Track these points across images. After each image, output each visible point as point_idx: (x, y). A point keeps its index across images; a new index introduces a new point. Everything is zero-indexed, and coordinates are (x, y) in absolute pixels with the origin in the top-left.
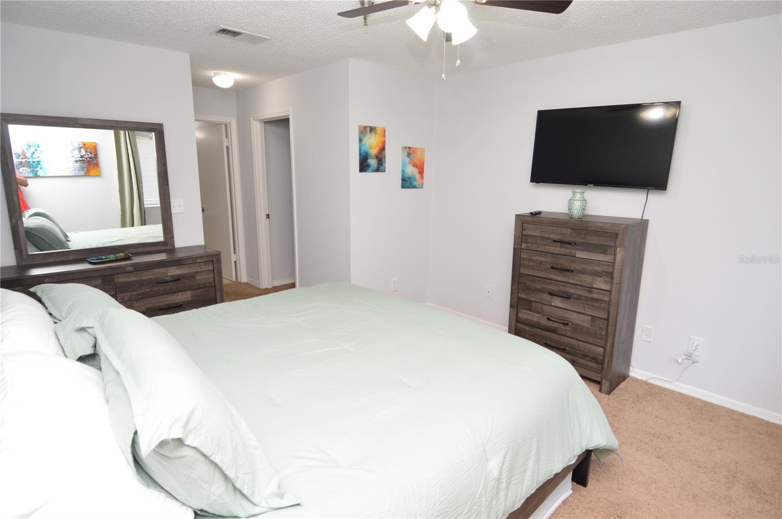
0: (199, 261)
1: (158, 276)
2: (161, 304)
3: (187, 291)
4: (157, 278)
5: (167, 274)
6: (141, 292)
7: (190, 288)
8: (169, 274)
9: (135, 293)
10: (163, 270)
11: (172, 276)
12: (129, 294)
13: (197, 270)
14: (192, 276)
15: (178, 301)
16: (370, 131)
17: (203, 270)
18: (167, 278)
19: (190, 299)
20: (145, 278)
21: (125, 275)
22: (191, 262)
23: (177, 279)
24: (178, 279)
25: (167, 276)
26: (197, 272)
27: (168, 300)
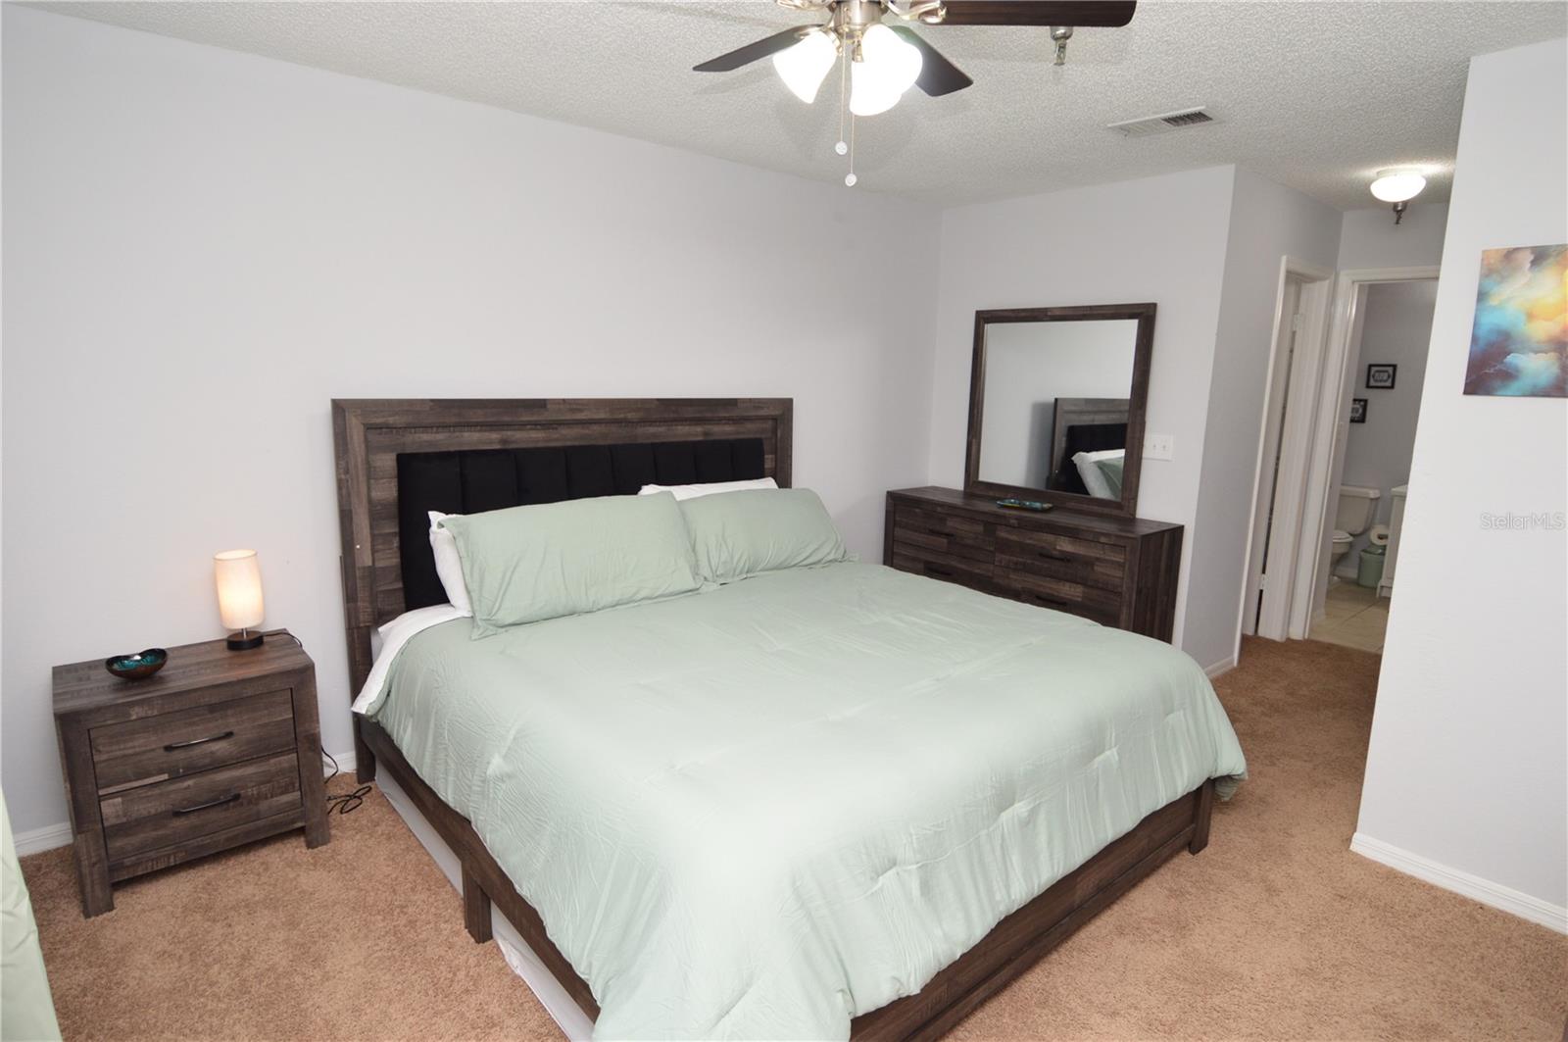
0: (1103, 540)
1: (1044, 544)
2: (1041, 589)
3: (1078, 583)
4: (1042, 547)
5: (1056, 545)
6: (1020, 560)
7: (1083, 582)
8: (1058, 548)
9: (1015, 559)
10: (1050, 538)
11: (1061, 551)
12: (1007, 557)
13: (1098, 556)
14: (1089, 563)
15: (1062, 595)
16: (1534, 263)
17: (1107, 558)
18: (1054, 552)
19: (1079, 599)
20: (1028, 542)
21: (1008, 528)
22: (1090, 538)
23: (1067, 559)
24: (1069, 561)
25: (1055, 549)
26: (1097, 559)
27: (1050, 588)
